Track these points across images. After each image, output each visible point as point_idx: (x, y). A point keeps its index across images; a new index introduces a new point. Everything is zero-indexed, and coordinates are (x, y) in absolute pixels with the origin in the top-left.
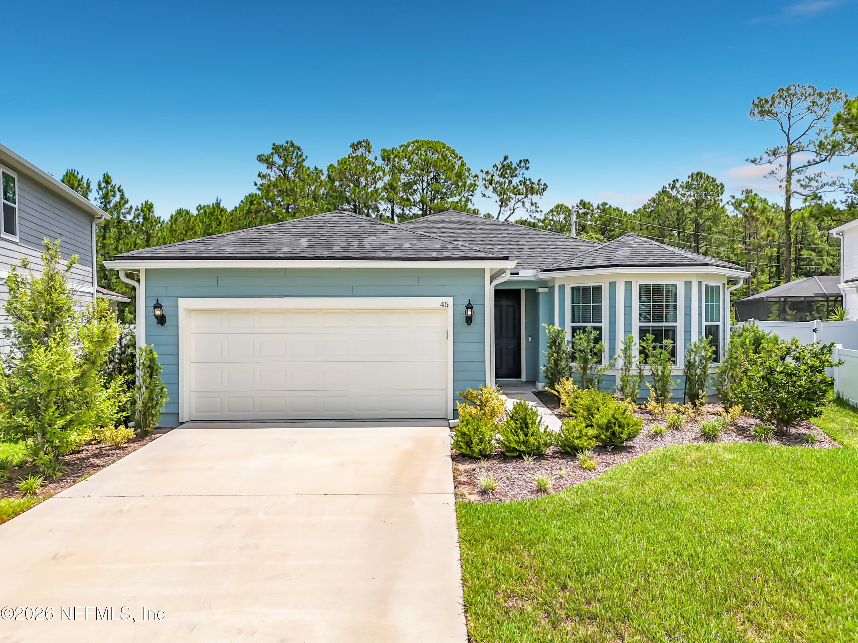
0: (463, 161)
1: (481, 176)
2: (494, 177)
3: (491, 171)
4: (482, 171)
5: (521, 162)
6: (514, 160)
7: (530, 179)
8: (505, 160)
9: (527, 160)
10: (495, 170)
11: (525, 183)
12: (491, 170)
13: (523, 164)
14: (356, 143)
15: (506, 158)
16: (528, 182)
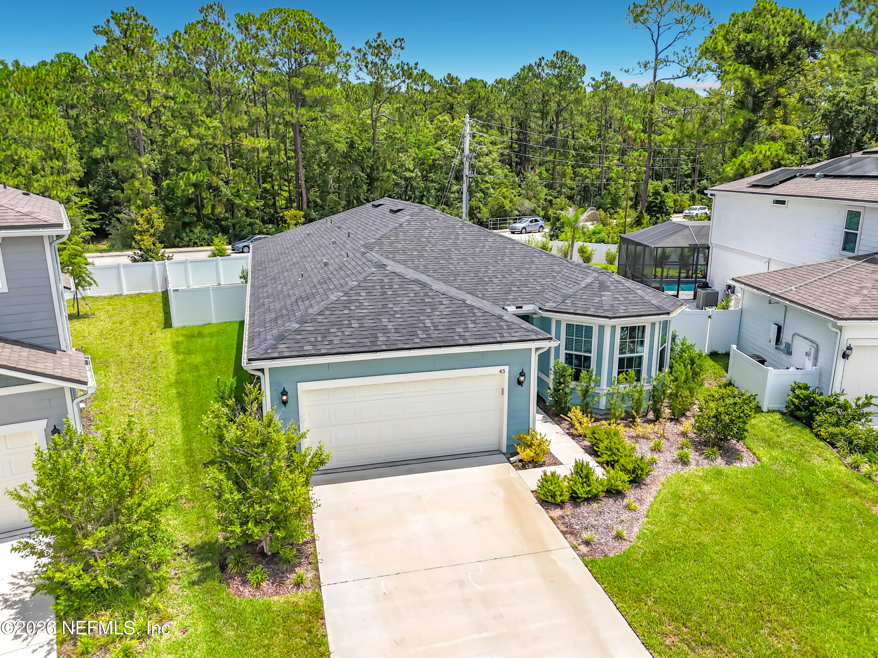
0: (332, 36)
1: (354, 54)
2: (366, 56)
3: (363, 48)
4: (354, 48)
5: (396, 41)
6: (389, 39)
7: (408, 64)
8: (379, 38)
9: (403, 39)
10: (367, 48)
11: (403, 68)
12: (362, 46)
13: (398, 44)
14: (205, 7)
15: (379, 35)
16: (406, 67)
